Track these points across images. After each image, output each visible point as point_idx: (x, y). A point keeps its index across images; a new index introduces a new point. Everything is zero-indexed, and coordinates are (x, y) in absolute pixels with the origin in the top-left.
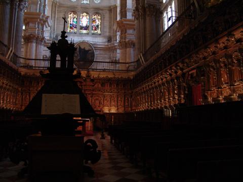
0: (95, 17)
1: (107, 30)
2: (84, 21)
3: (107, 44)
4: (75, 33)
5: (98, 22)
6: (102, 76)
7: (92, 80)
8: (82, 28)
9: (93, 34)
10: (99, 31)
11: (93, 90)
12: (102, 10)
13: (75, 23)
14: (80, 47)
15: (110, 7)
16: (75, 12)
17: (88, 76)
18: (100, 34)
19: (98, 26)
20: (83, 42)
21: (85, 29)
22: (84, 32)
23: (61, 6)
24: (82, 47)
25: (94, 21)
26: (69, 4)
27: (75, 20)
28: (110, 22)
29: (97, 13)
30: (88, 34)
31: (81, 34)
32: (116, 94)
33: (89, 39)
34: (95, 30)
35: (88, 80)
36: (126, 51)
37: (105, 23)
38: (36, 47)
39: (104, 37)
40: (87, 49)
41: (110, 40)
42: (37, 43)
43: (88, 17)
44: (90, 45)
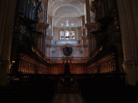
0: (72, 32)
1: (78, 38)
2: (67, 34)
3: (78, 44)
4: (64, 40)
5: (73, 34)
6: (75, 63)
7: (72, 64)
8: (66, 37)
9: (71, 40)
10: (74, 38)
11: (73, 68)
12: (75, 29)
13: (63, 35)
14: (66, 47)
15: (78, 27)
16: (63, 31)
17: (71, 63)
18: (75, 40)
19: (73, 36)
20: (67, 44)
21: (68, 38)
22: (68, 39)
23: (57, 28)
24: (67, 46)
25: (72, 34)
26: (60, 27)
27: (63, 34)
28: (79, 34)
29: (73, 30)
30: (69, 40)
31: (66, 40)
32: (81, 69)
33: (70, 42)
34: (72, 38)
35: (71, 64)
36: (86, 49)
37: (77, 34)
38: (49, 49)
39: (77, 41)
40: (69, 47)
41: (79, 42)
42: (49, 48)
43: (69, 32)
44: (70, 45)
